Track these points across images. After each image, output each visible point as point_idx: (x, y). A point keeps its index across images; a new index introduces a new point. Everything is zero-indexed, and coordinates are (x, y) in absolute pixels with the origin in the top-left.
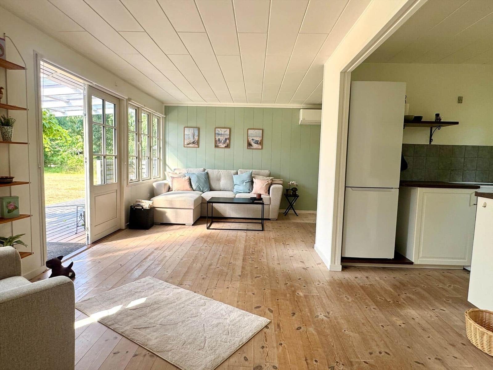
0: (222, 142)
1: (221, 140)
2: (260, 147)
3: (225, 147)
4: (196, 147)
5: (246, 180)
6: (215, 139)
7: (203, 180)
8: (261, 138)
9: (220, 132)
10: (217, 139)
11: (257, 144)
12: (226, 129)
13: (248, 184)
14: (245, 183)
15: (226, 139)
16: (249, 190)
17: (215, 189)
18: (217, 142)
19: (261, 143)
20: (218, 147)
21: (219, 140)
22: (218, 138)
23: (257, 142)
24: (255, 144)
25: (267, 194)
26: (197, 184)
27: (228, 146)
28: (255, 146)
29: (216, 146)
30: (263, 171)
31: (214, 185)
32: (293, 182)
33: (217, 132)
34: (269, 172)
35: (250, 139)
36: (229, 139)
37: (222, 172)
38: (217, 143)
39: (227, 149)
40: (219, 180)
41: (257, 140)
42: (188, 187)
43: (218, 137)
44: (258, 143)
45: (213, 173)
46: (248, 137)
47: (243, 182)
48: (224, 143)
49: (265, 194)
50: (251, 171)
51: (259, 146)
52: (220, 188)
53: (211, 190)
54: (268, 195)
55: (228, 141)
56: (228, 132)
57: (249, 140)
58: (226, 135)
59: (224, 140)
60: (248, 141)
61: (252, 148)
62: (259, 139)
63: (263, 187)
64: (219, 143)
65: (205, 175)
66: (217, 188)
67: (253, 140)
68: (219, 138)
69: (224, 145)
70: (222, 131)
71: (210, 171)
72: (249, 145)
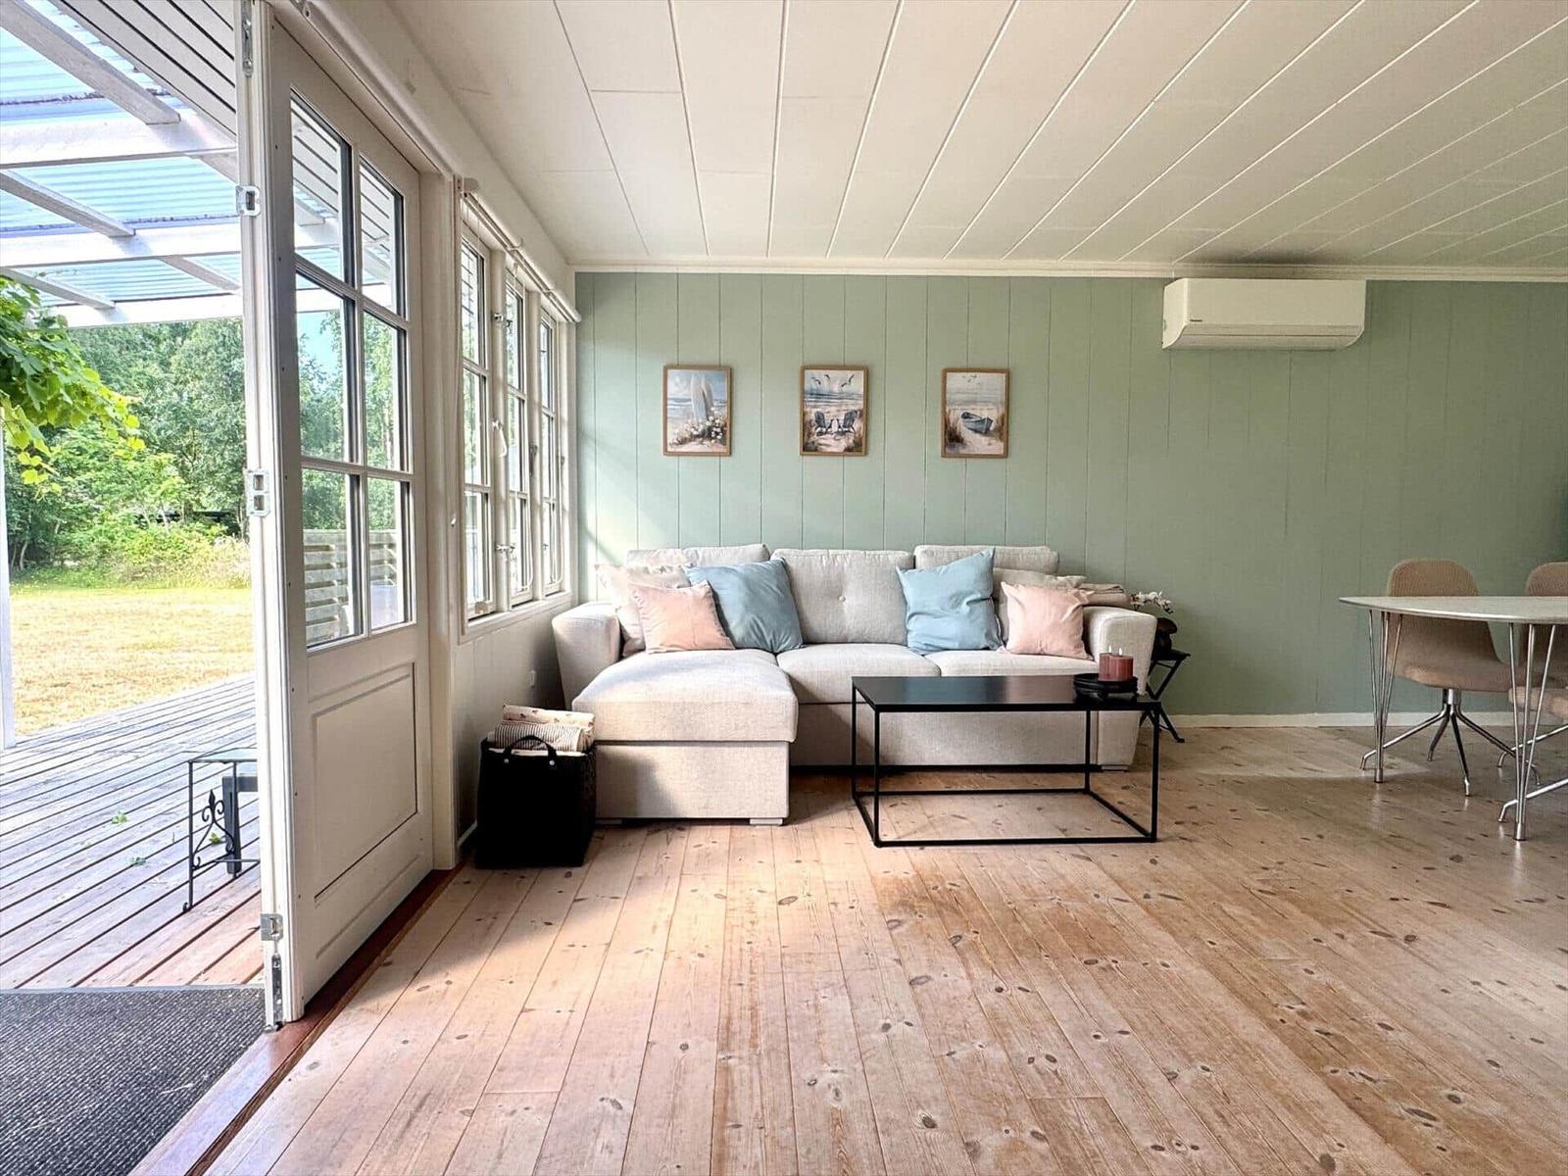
0: (835, 428)
1: (827, 422)
2: (997, 447)
3: (848, 450)
4: (720, 455)
5: (972, 593)
6: (804, 414)
7: (770, 599)
8: (1002, 410)
9: (825, 387)
10: (813, 417)
11: (986, 433)
12: (849, 373)
13: (982, 609)
14: (968, 603)
15: (850, 417)
16: (988, 635)
17: (823, 637)
18: (814, 428)
19: (1002, 430)
20: (816, 450)
21: (820, 419)
22: (815, 410)
23: (983, 428)
24: (978, 436)
25: (1084, 653)
26: (749, 617)
27: (858, 448)
28: (978, 443)
29: (808, 448)
30: (1026, 550)
31: (818, 619)
32: (1152, 595)
33: (810, 385)
34: (1055, 554)
35: (955, 415)
36: (865, 414)
37: (849, 561)
38: (810, 435)
39: (854, 461)
40: (835, 592)
41: (985, 415)
42: (713, 632)
43: (815, 407)
44: (988, 429)
45: (810, 564)
46: (944, 403)
47: (956, 599)
48: (843, 433)
49: (1072, 653)
50: (988, 551)
51: (993, 441)
52: (845, 632)
53: (808, 641)
54: (1087, 659)
55: (857, 425)
56: (858, 385)
57: (952, 417)
58: (850, 396)
59: (842, 422)
60: (946, 422)
61: (963, 451)
62: (992, 413)
63: (1063, 619)
64: (821, 433)
65: (777, 574)
66: (832, 632)
67: (966, 416)
68: (819, 410)
69: (843, 443)
70: (833, 381)
71: (794, 558)
72: (952, 438)
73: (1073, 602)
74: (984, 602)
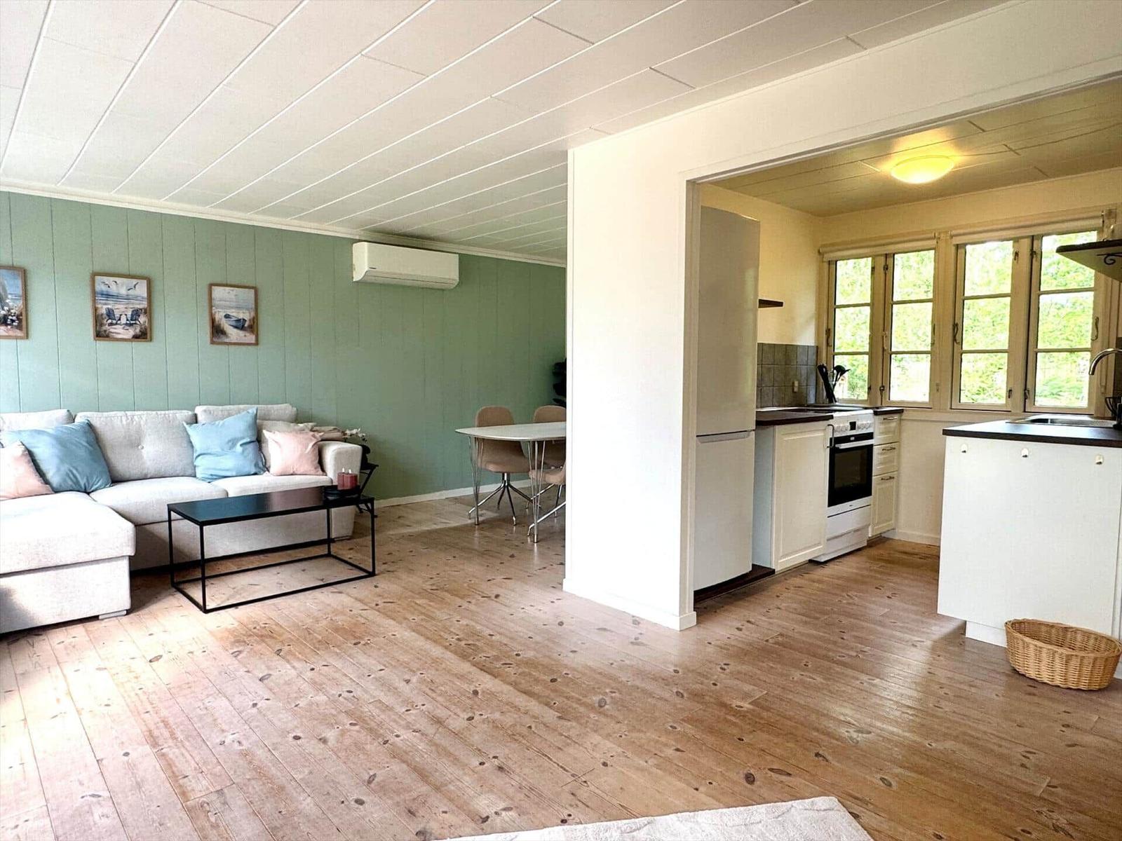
0: (123, 320)
1: (117, 316)
2: (251, 338)
3: (136, 337)
4: (17, 338)
5: (243, 438)
6: (96, 309)
7: (82, 453)
8: (253, 314)
9: (114, 290)
10: (104, 311)
11: (242, 328)
12: (134, 281)
13: (251, 448)
14: (241, 445)
15: (136, 313)
16: (256, 465)
17: (127, 476)
18: (105, 322)
19: (250, 326)
20: (107, 336)
21: (110, 314)
22: (105, 307)
23: (240, 324)
24: (235, 330)
25: (320, 472)
26: (65, 468)
27: (143, 336)
28: (234, 334)
29: (100, 335)
30: (275, 406)
31: (122, 464)
32: (354, 431)
33: (100, 287)
34: (295, 409)
35: (219, 316)
36: (148, 312)
37: (143, 418)
38: (102, 325)
39: (140, 346)
40: (135, 443)
41: (241, 316)
42: (34, 482)
43: (106, 304)
44: (243, 326)
45: (111, 423)
46: (211, 307)
47: (233, 442)
48: (131, 325)
49: (312, 472)
50: (252, 410)
51: (247, 334)
52: (145, 471)
53: (116, 480)
54: (323, 475)
55: (142, 319)
56: (141, 290)
57: (217, 317)
58: (136, 298)
59: (129, 317)
60: (213, 320)
61: (227, 340)
62: (246, 315)
63: (307, 452)
64: (111, 324)
65: (85, 432)
66: (134, 472)
67: (227, 316)
68: (109, 307)
69: (131, 332)
70: (120, 287)
71: (98, 419)
72: (217, 331)
73: (311, 440)
74: (252, 444)
